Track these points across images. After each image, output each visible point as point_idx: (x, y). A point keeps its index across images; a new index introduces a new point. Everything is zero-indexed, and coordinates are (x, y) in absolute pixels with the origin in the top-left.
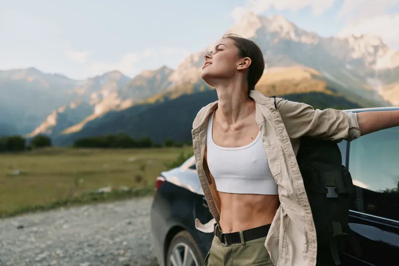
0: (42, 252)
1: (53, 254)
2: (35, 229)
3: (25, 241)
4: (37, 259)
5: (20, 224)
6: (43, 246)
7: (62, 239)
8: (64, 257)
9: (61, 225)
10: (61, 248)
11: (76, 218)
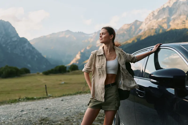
0: (69, 107)
1: (73, 108)
2: (67, 101)
3: (64, 104)
4: (67, 109)
5: (63, 99)
6: (69, 105)
7: (77, 104)
8: (76, 109)
9: (77, 100)
10: (76, 106)
11: (83, 98)
